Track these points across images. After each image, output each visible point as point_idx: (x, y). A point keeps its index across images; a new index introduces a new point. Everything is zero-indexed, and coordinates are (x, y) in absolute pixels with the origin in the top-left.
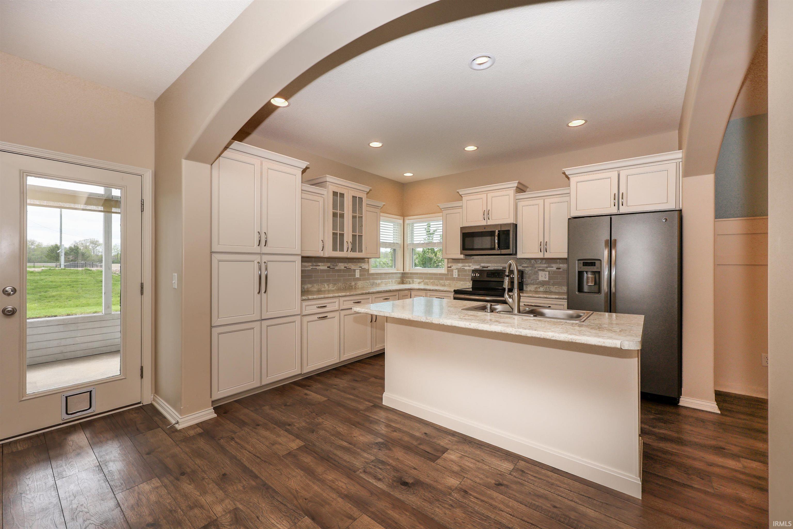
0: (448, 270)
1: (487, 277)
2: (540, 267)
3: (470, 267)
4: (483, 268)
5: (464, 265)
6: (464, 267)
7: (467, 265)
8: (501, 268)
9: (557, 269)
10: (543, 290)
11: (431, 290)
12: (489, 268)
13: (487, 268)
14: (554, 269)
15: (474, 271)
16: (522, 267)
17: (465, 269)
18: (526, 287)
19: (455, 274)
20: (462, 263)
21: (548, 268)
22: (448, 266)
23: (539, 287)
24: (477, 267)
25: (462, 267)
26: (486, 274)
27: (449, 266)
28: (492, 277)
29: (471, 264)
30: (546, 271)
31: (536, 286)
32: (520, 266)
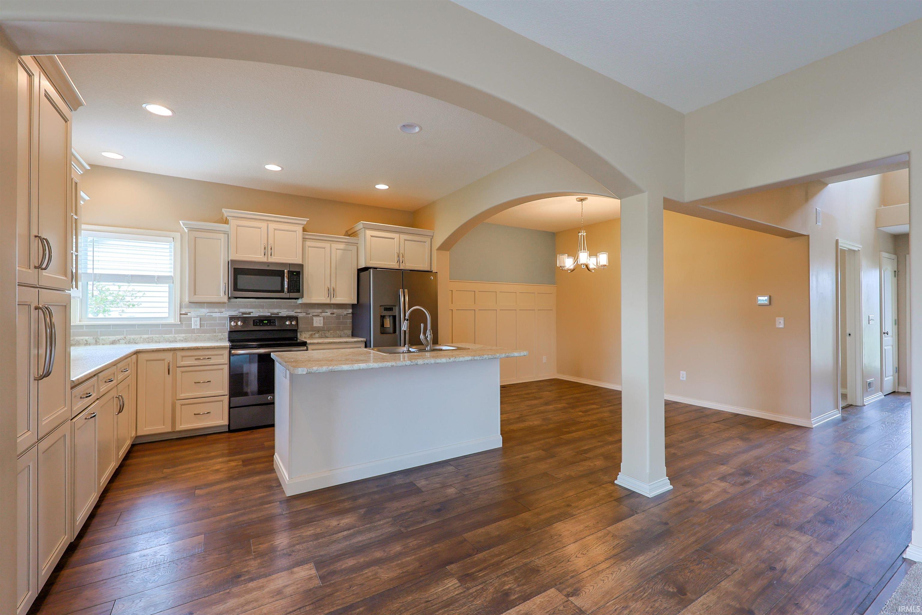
0: (180, 318)
1: (254, 325)
2: (314, 312)
3: (222, 313)
4: (243, 314)
5: (211, 310)
6: (211, 314)
7: (217, 310)
8: (269, 314)
9: (331, 314)
10: (319, 336)
11: (155, 350)
12: (252, 315)
13: (250, 314)
14: (328, 314)
15: (232, 318)
16: (295, 313)
17: (214, 316)
18: (300, 334)
19: (195, 324)
20: (208, 307)
21: (323, 314)
22: (182, 313)
23: (314, 334)
24: (234, 313)
25: (209, 314)
26: (252, 323)
27: (184, 313)
28: (261, 326)
29: (223, 310)
30: (321, 317)
31: (311, 333)
32: (293, 311)
